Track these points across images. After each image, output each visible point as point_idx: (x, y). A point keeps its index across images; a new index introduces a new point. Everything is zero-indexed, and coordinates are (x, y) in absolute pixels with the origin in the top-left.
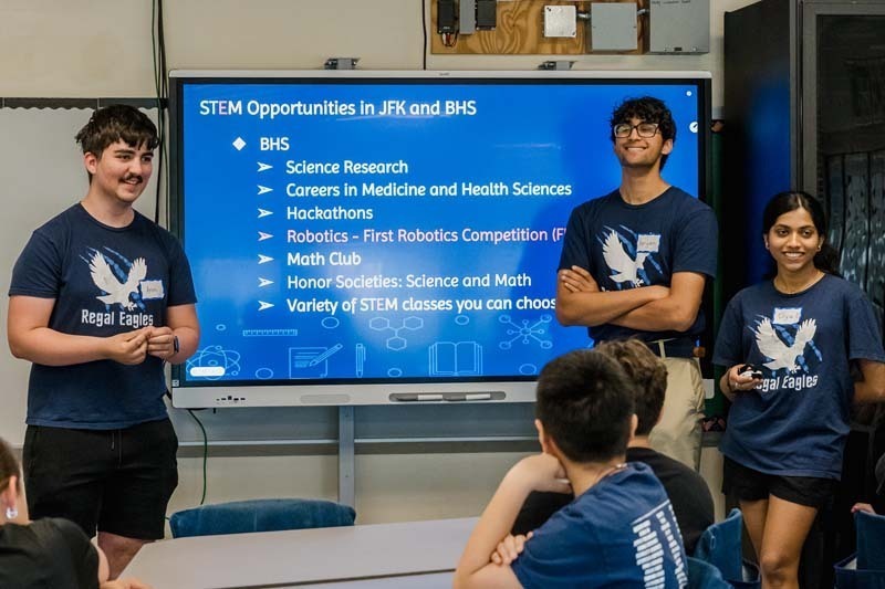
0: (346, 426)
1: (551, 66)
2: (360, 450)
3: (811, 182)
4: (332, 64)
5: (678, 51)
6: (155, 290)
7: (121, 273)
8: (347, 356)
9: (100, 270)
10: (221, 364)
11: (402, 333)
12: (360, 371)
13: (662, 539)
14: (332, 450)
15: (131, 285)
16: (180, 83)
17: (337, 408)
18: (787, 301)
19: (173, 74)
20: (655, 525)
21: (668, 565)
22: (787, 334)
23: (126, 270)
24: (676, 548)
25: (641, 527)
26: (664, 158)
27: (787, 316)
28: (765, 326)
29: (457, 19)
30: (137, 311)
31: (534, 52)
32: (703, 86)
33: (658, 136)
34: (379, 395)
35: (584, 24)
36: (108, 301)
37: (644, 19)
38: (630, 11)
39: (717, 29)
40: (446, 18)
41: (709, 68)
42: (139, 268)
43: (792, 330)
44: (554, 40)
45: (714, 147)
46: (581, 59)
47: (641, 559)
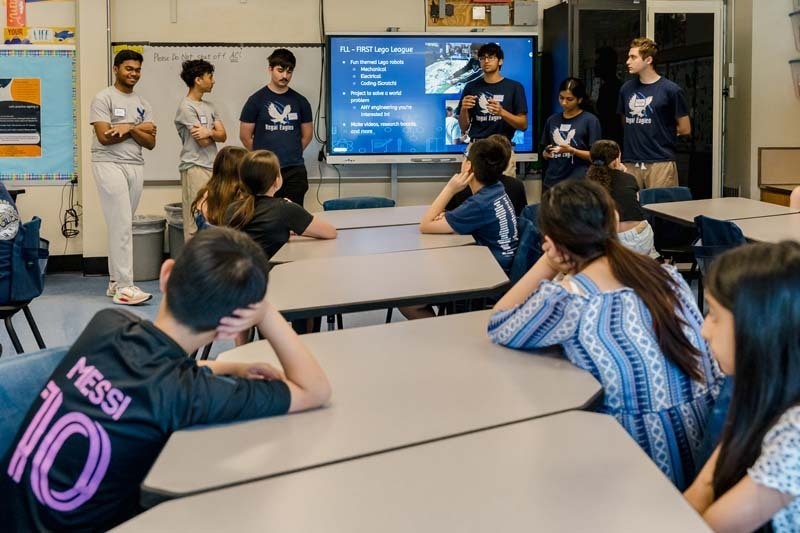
0: (394, 171)
1: (475, 31)
2: (399, 181)
3: (576, 74)
4: (389, 30)
5: (525, 25)
6: (294, 117)
7: (281, 110)
8: (394, 143)
9: (272, 110)
10: (345, 146)
11: (416, 134)
12: (399, 150)
13: (506, 208)
14: (389, 181)
15: (284, 115)
16: (330, 37)
17: (390, 164)
18: (566, 122)
19: (327, 34)
20: (502, 202)
21: (508, 216)
22: (564, 135)
23: (283, 110)
24: (511, 209)
25: (497, 203)
26: (500, 67)
27: (565, 127)
28: (556, 131)
29: (438, 12)
30: (286, 124)
31: (469, 25)
32: (535, 38)
33: (496, 59)
34: (406, 159)
35: (488, 14)
36: (275, 121)
37: (512, 12)
38: (506, 9)
39: (541, 16)
40: (434, 11)
41: (537, 32)
42: (288, 108)
43: (566, 133)
44: (476, 21)
45: (539, 62)
46: (487, 28)
47: (498, 215)
